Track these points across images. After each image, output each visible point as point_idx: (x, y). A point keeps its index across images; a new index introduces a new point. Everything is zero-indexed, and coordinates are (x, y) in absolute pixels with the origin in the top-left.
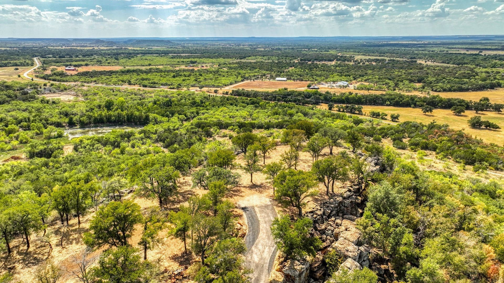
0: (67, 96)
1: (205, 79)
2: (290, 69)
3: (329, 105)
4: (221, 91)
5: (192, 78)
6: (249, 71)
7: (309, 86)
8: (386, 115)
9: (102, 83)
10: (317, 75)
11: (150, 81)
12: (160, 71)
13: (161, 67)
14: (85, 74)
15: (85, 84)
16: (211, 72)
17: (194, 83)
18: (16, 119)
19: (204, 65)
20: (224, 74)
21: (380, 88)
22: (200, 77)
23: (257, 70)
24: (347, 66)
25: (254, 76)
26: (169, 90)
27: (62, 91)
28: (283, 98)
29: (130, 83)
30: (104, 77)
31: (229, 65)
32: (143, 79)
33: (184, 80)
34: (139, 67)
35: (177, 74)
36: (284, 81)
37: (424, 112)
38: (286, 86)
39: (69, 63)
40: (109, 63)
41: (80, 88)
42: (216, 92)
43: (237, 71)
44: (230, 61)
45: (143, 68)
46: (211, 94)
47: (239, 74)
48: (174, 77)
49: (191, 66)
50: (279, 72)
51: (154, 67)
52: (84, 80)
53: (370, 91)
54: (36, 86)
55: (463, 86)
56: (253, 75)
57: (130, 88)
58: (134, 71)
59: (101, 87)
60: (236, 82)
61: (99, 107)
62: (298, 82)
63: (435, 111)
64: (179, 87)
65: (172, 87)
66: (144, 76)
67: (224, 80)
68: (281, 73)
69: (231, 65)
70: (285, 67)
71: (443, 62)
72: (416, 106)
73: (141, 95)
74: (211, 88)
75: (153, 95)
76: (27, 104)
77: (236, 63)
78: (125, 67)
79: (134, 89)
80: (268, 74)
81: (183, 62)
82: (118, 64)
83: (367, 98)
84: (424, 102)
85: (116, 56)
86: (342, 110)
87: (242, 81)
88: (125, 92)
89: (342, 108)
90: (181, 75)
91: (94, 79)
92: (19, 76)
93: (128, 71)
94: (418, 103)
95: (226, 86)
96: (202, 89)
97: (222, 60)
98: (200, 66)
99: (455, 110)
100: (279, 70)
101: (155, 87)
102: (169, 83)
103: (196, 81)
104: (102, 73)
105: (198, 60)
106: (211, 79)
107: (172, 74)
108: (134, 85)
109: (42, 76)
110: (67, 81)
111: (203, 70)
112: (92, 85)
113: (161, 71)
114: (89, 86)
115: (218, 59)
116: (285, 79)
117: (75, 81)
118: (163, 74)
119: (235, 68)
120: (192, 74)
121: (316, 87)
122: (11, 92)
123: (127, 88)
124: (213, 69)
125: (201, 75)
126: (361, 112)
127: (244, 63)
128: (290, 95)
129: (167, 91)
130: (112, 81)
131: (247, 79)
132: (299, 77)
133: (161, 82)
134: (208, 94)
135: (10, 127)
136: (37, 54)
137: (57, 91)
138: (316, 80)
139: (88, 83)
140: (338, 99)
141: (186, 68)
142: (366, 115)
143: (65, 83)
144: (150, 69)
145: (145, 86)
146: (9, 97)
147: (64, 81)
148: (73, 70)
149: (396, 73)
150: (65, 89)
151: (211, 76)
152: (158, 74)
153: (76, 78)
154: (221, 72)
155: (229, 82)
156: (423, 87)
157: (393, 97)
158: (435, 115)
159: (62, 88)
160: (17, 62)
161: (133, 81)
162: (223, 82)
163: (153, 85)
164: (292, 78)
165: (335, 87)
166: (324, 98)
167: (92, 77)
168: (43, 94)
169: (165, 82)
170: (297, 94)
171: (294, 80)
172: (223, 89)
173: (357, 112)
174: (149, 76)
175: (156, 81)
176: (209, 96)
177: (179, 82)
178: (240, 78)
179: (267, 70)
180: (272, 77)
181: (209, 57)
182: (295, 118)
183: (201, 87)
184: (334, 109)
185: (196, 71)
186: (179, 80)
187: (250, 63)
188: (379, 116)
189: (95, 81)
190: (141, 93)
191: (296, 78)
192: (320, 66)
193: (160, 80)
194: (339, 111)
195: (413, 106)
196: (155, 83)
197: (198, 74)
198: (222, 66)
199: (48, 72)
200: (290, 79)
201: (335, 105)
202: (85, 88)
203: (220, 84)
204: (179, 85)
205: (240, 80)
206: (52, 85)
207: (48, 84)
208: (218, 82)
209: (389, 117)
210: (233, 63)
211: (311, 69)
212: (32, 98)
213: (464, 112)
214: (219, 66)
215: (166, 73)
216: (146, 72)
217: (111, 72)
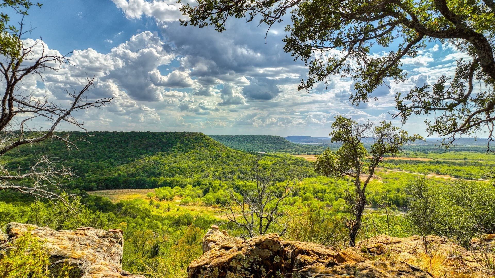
9: (406, 171)
11: (466, 173)
13: (480, 161)
14: (390, 162)
15: (388, 170)
18: (315, 189)
29: (438, 173)
30: (409, 166)
32: (456, 170)
40: (417, 155)
41: (382, 173)
45: (457, 161)
51: (472, 161)
57: (438, 177)
58: (444, 163)
59: (403, 173)
61: (398, 190)
66: (458, 168)
78: (434, 160)
79: (443, 178)
82: (427, 157)
88: (431, 180)
93: (438, 163)
101: (472, 179)
104: (407, 162)
108: (444, 174)
112: (395, 171)
113: (481, 165)
114: (391, 172)
118: (483, 167)
123: (434, 177)
130: (418, 169)
135: (307, 194)
139: (391, 169)
144: (466, 162)
145: (458, 177)
152: (475, 167)
161: (442, 171)
163: (469, 177)
167: (396, 165)
174: (464, 168)
175: (473, 173)
189: (399, 168)
193: (479, 172)
196: (471, 175)
202: (387, 173)
216: (460, 164)
217: (418, 162)
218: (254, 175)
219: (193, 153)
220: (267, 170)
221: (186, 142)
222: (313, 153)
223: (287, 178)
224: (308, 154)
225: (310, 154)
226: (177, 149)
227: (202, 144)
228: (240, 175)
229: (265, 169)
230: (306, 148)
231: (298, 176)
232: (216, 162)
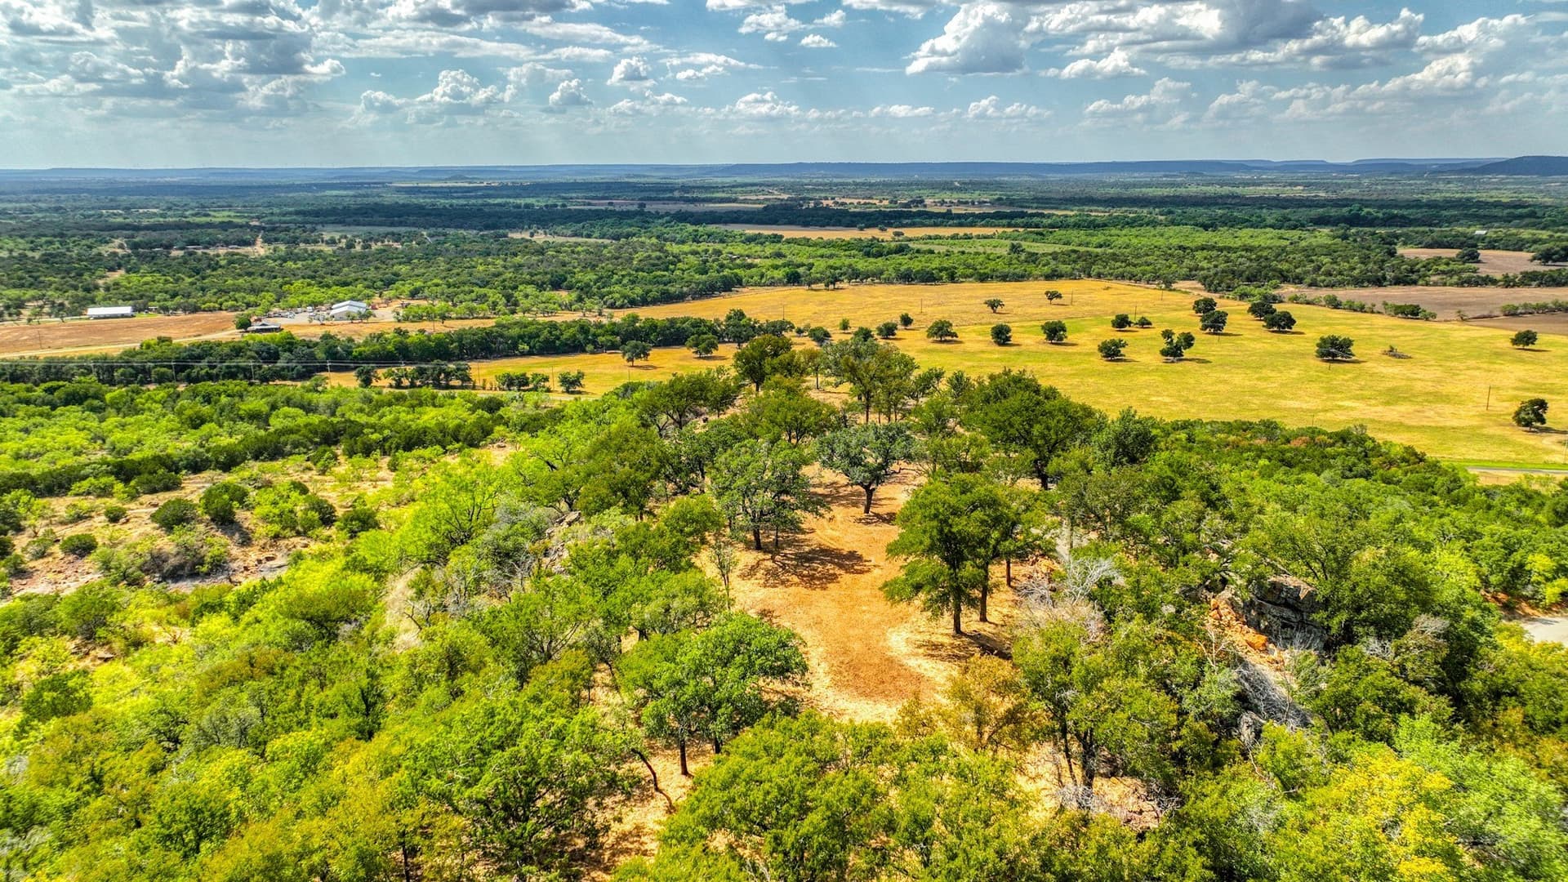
2: (113, 276)
3: (359, 375)
8: (546, 379)
10: (238, 290)
21: (472, 311)
24: (320, 257)
28: (179, 369)
36: (123, 316)
37: (629, 360)
38: (154, 333)
53: (447, 322)
55: (672, 289)
62: (181, 315)
63: (655, 353)
68: (89, 291)
70: (89, 270)
71: (575, 235)
72: (599, 348)
83: (460, 340)
84: (614, 333)
86: (406, 382)
89: (406, 376)
94: (601, 339)
99: (696, 345)
100: (71, 282)
116: (127, 310)
121: (270, 325)
126: (470, 380)
128: (199, 358)
132: (178, 299)
140: (373, 352)
142: (488, 386)
149: (481, 268)
156: (580, 299)
157: (531, 329)
158: (655, 364)
164: (153, 305)
165: (332, 322)
170: (227, 350)
171: (161, 310)
173: (457, 383)
179: (17, 287)
180: (62, 309)
182: (276, 423)
184: (380, 383)
188: (527, 384)
191: (167, 304)
192: (223, 262)
194: (399, 386)
195: (590, 347)
200: (147, 309)
201: (381, 372)
209: (555, 384)
213: (716, 348)
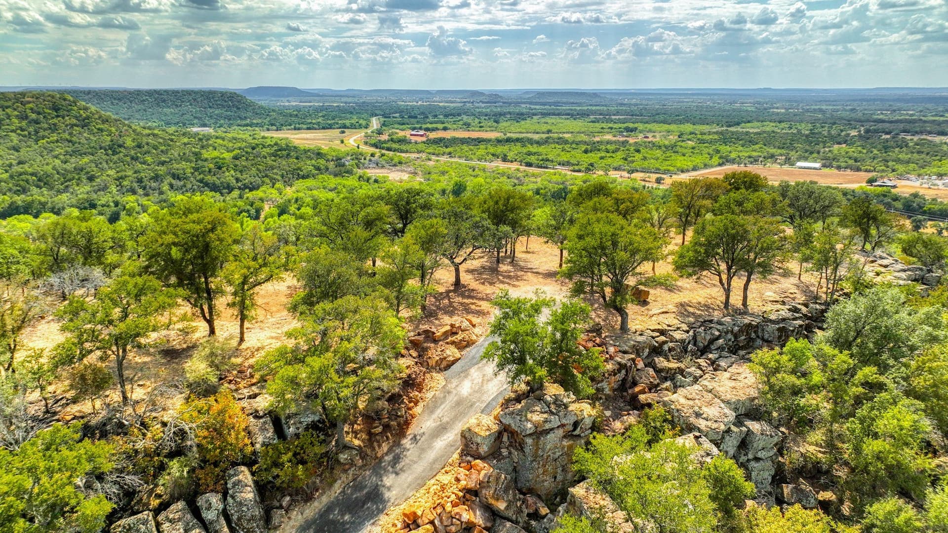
0: (400, 173)
1: (645, 158)
2: (836, 147)
3: (913, 221)
4: (668, 180)
5: (620, 155)
6: (740, 148)
7: (871, 182)
9: (460, 157)
10: (898, 161)
11: (540, 158)
12: (562, 141)
13: (567, 136)
14: (438, 141)
15: (433, 157)
16: (660, 147)
17: (620, 163)
18: (315, 200)
19: (650, 135)
20: (684, 151)
22: (637, 154)
23: (757, 147)
25: (750, 157)
26: (569, 173)
27: (395, 165)
29: (505, 159)
30: (465, 147)
31: (699, 136)
32: (529, 154)
33: (602, 158)
34: (530, 136)
35: (591, 148)
36: (815, 169)
38: (815, 179)
39: (418, 126)
40: (481, 127)
41: (423, 163)
42: (658, 181)
43: (714, 147)
44: (705, 128)
45: (536, 137)
46: (647, 184)
47: (718, 151)
48: (586, 152)
49: (623, 136)
50: (806, 151)
51: (556, 135)
52: (432, 151)
54: (360, 157)
56: (747, 154)
57: (503, 166)
58: (518, 140)
59: (456, 163)
60: (706, 166)
61: (443, 192)
62: (848, 172)
64: (590, 168)
65: (576, 168)
66: (533, 149)
67: (680, 161)
68: (811, 153)
69: (705, 137)
70: (824, 142)
73: (518, 179)
74: (651, 175)
75: (539, 180)
76: (339, 180)
77: (716, 133)
78: (505, 134)
79: (510, 168)
80: (781, 155)
81: (611, 128)
82: (496, 129)
85: (497, 118)
87: (720, 165)
88: (493, 172)
90: (599, 150)
91: (448, 150)
92: (342, 142)
93: (509, 140)
95: (682, 171)
96: (634, 175)
97: (688, 127)
98: (641, 136)
100: (808, 148)
101: (546, 168)
102: (573, 161)
103: (626, 159)
104: (463, 141)
105: (640, 126)
106: (657, 159)
107: (584, 147)
108: (512, 162)
109: (373, 142)
110: (407, 152)
111: (645, 142)
112: (443, 159)
113: (566, 142)
114: (438, 161)
115: (682, 126)
116: (817, 165)
117: (419, 152)
118: (567, 147)
119: (711, 142)
120: (622, 148)
121: (889, 183)
122: (322, 162)
123: (497, 167)
124: (667, 143)
125: (638, 151)
127: (733, 133)
129: (566, 175)
130: (477, 153)
131: (733, 161)
132: (851, 162)
133: (559, 159)
134: (643, 183)
135: (303, 210)
136: (377, 112)
137: (387, 166)
138: (893, 171)
139: (438, 155)
140: (940, 210)
141: (614, 139)
143: (403, 155)
144: (548, 138)
145: (529, 165)
146: (318, 169)
147: (402, 151)
148: (422, 136)
150: (400, 163)
151: (658, 153)
152: (557, 146)
153: (421, 147)
154: (681, 147)
155: (690, 165)
159: (396, 160)
160: (347, 122)
161: (510, 156)
162: (679, 165)
163: (544, 163)
164: (835, 164)
165: (940, 187)
166: (904, 205)
167: (447, 147)
168: (366, 168)
169: (566, 160)
171: (839, 168)
172: (674, 177)
174: (542, 149)
175: (550, 157)
176: (644, 187)
177: (592, 161)
178: (716, 160)
179: (779, 148)
180: (788, 161)
181: (664, 122)
183: (631, 172)
184: (926, 230)
185: (630, 145)
186: (594, 157)
187: (747, 133)
189: (450, 153)
190: (520, 175)
191: (843, 164)
192: (911, 144)
193: (559, 155)
194: (939, 235)
196: (548, 160)
197: (632, 148)
198: (685, 137)
199: (385, 137)
200: (830, 166)
201: (931, 223)
202: (431, 163)
203: (672, 168)
204: (592, 165)
205: (716, 163)
206: (383, 155)
207: (378, 154)
208: (667, 163)
210: (710, 133)
211: (886, 148)
212: (347, 172)
214: (679, 137)
215: (574, 146)
216: (538, 143)
217: (480, 141)
218: (201, 181)
219: (57, 141)
220: (224, 169)
221: (34, 116)
222: (305, 126)
223: (263, 182)
224: (295, 129)
225: (299, 129)
226: (12, 131)
227: (74, 121)
228: (173, 182)
229: (220, 168)
230: (291, 116)
231: (282, 176)
232: (115, 158)
